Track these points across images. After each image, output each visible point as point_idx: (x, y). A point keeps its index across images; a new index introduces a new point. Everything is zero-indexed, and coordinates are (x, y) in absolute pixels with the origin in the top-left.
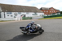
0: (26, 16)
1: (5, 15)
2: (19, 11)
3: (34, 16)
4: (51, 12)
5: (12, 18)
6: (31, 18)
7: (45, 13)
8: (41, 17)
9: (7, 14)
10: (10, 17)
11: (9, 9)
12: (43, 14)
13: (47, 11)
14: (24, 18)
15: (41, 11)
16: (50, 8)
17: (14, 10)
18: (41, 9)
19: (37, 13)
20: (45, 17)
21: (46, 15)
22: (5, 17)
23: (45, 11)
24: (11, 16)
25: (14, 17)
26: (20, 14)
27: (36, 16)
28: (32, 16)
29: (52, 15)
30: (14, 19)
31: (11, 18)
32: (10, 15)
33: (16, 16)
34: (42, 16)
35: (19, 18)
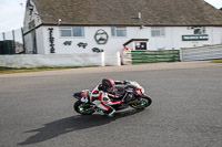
0: (151, 47)
1: (51, 40)
3: (189, 45)
5: (86, 55)
6: (174, 57)
11: (70, 14)
14: (141, 53)
17: (92, 19)
22: (52, 51)
24: (80, 45)
25: (95, 50)
30: (93, 60)
31: (81, 56)
32: (75, 41)
35: (114, 54)
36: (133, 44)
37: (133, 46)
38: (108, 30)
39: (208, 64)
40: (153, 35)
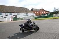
0: (17, 17)
2: (10, 12)
3: (25, 17)
4: (41, 12)
6: (22, 19)
7: (36, 14)
12: (34, 15)
13: (38, 12)
16: (40, 9)
17: (4, 11)
18: (32, 10)
19: (28, 14)
20: (36, 18)
21: (37, 16)
23: (35, 12)
24: (1, 16)
25: (5, 18)
26: (11, 14)
27: (27, 16)
29: (42, 16)
30: (4, 20)
31: (1, 19)
33: (6, 17)
34: (33, 17)
35: (9, 18)
37: (14, 17)
38: (8, 13)
40: (18, 14)
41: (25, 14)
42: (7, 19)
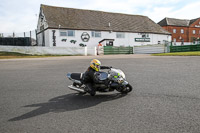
0: (116, 44)
1: (54, 38)
2: (96, 28)
3: (139, 44)
4: (194, 32)
5: (75, 48)
6: (130, 51)
7: (176, 37)
8: (161, 49)
9: (62, 34)
10: (68, 44)
13: (182, 31)
14: (110, 48)
15: (163, 30)
17: (80, 25)
18: (163, 23)
19: (150, 36)
20: (173, 49)
22: (54, 45)
23: (174, 31)
24: (72, 41)
25: (81, 45)
26: (97, 36)
27: (146, 43)
28: (133, 44)
29: (197, 43)
30: (80, 51)
31: (72, 48)
32: (69, 39)
33: (84, 43)
34: (166, 45)
35: (92, 48)
36: (105, 42)
38: (90, 33)
39: (149, 56)
40: (118, 37)
41: (140, 36)
42: (86, 50)
